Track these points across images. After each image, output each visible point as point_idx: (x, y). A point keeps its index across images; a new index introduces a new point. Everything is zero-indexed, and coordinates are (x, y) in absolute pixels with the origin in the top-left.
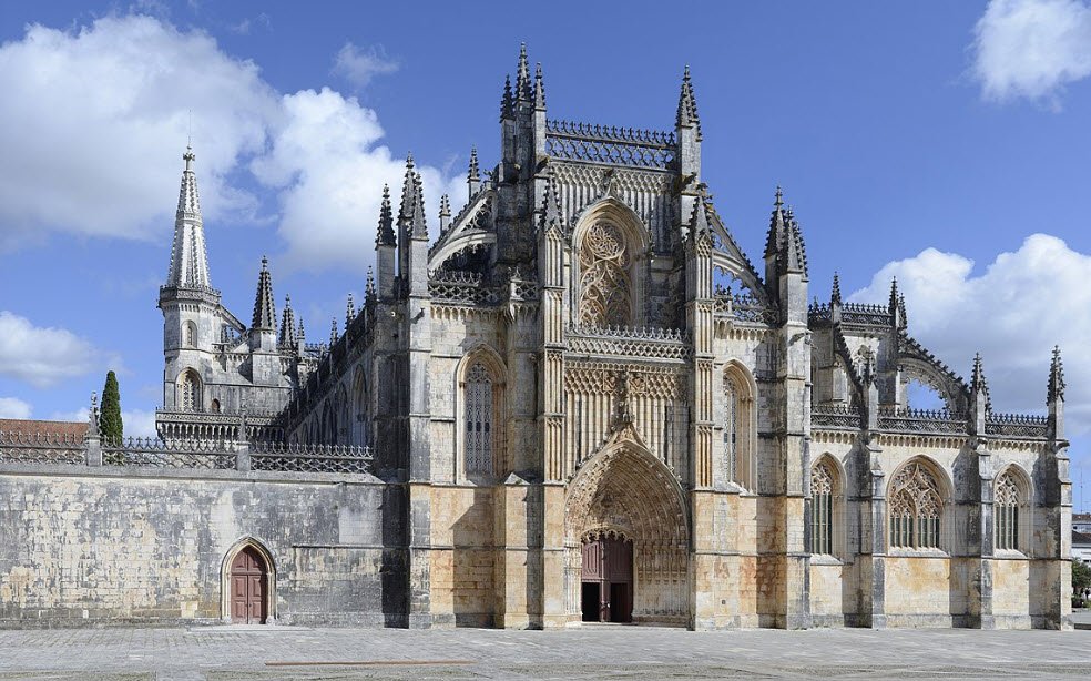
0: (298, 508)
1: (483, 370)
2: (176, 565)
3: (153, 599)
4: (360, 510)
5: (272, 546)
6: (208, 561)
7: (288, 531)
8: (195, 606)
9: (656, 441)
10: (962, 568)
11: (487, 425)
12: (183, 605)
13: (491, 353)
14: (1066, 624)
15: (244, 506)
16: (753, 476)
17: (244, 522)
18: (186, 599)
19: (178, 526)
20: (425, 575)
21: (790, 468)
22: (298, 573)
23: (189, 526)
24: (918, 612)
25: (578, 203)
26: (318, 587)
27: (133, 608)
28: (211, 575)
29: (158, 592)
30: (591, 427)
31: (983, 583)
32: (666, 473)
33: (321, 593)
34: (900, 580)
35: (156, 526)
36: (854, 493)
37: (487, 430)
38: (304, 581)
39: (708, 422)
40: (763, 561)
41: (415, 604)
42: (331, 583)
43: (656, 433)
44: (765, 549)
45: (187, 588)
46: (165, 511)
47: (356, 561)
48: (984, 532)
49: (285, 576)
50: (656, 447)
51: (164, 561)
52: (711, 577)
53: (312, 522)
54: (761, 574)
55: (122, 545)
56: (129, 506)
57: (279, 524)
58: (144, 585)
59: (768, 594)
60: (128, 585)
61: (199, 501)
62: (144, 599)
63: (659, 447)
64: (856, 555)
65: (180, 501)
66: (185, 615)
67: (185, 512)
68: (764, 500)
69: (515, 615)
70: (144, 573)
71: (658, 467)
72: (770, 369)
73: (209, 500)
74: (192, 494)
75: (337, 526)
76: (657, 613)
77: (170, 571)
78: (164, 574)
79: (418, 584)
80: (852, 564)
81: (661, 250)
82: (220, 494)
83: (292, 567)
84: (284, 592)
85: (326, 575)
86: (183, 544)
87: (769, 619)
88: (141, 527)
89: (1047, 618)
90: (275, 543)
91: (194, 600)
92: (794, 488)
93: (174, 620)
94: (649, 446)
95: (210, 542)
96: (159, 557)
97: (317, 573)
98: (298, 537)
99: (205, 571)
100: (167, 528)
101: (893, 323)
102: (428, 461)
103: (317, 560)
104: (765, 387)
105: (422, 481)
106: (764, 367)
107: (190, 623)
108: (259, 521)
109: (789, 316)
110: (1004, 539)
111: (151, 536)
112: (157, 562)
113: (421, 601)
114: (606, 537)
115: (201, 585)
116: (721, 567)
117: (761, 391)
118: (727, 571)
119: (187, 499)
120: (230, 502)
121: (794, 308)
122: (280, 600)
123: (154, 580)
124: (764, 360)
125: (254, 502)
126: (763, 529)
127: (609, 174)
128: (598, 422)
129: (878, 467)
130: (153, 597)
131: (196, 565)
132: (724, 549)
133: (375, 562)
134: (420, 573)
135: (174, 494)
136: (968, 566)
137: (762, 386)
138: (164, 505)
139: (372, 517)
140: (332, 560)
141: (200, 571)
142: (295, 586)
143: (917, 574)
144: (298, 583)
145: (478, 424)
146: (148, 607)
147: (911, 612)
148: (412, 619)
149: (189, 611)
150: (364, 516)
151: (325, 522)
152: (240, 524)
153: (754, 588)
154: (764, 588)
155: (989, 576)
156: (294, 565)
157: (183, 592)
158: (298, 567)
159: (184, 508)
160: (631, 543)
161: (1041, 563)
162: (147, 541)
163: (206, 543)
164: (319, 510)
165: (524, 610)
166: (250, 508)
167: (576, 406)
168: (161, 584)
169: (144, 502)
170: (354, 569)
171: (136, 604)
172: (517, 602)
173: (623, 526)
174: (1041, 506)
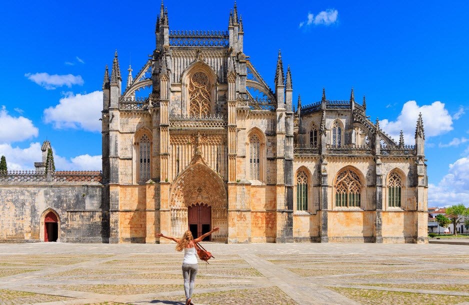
0: (69, 196)
1: (147, 137)
2: (22, 219)
3: (14, 232)
4: (93, 196)
5: (59, 211)
6: (34, 217)
7: (65, 205)
8: (30, 235)
9: (213, 163)
10: (369, 215)
11: (149, 160)
12: (25, 235)
13: (148, 130)
14: (420, 240)
15: (48, 196)
16: (265, 177)
17: (48, 202)
18: (27, 232)
19: (23, 204)
20: (116, 222)
21: (278, 172)
22: (69, 221)
23: (27, 204)
24: (348, 235)
25: (185, 65)
26: (77, 227)
27: (7, 235)
28: (36, 223)
29: (16, 229)
30: (183, 159)
31: (377, 222)
32: (217, 177)
33: (78, 230)
34: (339, 221)
35: (15, 204)
36: (316, 183)
37: (149, 162)
38: (71, 225)
39: (234, 153)
40: (270, 214)
41: (112, 233)
42: (82, 225)
43: (213, 159)
44: (270, 209)
45: (27, 228)
46: (19, 199)
47: (92, 217)
48: (378, 199)
49: (64, 223)
50: (213, 165)
51: (18, 218)
52: (235, 221)
53: (75, 201)
54: (268, 219)
55: (3, 212)
56: (5, 197)
57: (62, 202)
58: (11, 227)
59: (272, 228)
60: (5, 227)
61: (31, 194)
62: (10, 232)
63: (214, 166)
64: (317, 211)
65: (24, 194)
66: (27, 238)
67: (25, 198)
68: (270, 187)
69: (151, 237)
70: (11, 222)
71: (214, 174)
72: (273, 130)
73: (35, 194)
74: (28, 192)
75: (85, 203)
76: (218, 237)
77: (20, 221)
78: (18, 223)
79: (113, 225)
80: (315, 215)
81: (223, 81)
82: (39, 191)
83: (67, 219)
84: (63, 229)
85: (80, 222)
86: (25, 211)
87: (272, 239)
88: (10, 204)
89: (413, 238)
90: (60, 210)
91: (29, 232)
92: (280, 181)
93: (22, 241)
94: (209, 165)
95: (35, 210)
96: (16, 216)
97: (77, 221)
98: (69, 208)
99: (34, 221)
100: (19, 205)
101: (351, 108)
102: (117, 175)
103: (77, 216)
104: (270, 138)
105: (115, 183)
106: (270, 130)
107: (27, 241)
108: (54, 201)
109: (278, 106)
110: (393, 202)
111: (13, 208)
112: (16, 218)
113: (115, 232)
114: (200, 205)
115: (32, 226)
116: (242, 216)
117: (269, 140)
118: (245, 218)
119: (27, 193)
120: (43, 194)
121: (280, 103)
122: (63, 232)
123: (15, 225)
124: (270, 127)
125: (52, 194)
126: (269, 200)
127: (198, 52)
128: (187, 156)
129: (325, 171)
130: (14, 231)
131: (30, 219)
132: (244, 208)
133: (100, 217)
134: (114, 221)
135: (22, 192)
136: (373, 215)
137: (269, 138)
138: (18, 196)
139: (98, 199)
140: (82, 216)
141: (31, 222)
142: (68, 227)
143: (347, 219)
144: (69, 226)
145: (145, 160)
146: (12, 235)
147: (344, 236)
148: (110, 239)
149: (28, 237)
150: (95, 198)
151: (80, 201)
152: (47, 202)
153: (264, 225)
154: (270, 225)
155: (380, 219)
156: (68, 219)
157: (25, 229)
158: (69, 219)
159: (26, 197)
160: (210, 207)
161: (411, 213)
162: (12, 210)
163: (34, 210)
164: (77, 196)
165: (153, 235)
166: (51, 196)
167: (177, 150)
168: (17, 227)
169: (11, 195)
170: (91, 220)
171: (8, 234)
172: (151, 232)
173: (206, 200)
174: (411, 186)
